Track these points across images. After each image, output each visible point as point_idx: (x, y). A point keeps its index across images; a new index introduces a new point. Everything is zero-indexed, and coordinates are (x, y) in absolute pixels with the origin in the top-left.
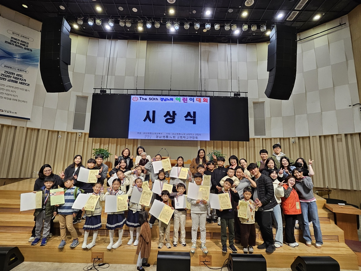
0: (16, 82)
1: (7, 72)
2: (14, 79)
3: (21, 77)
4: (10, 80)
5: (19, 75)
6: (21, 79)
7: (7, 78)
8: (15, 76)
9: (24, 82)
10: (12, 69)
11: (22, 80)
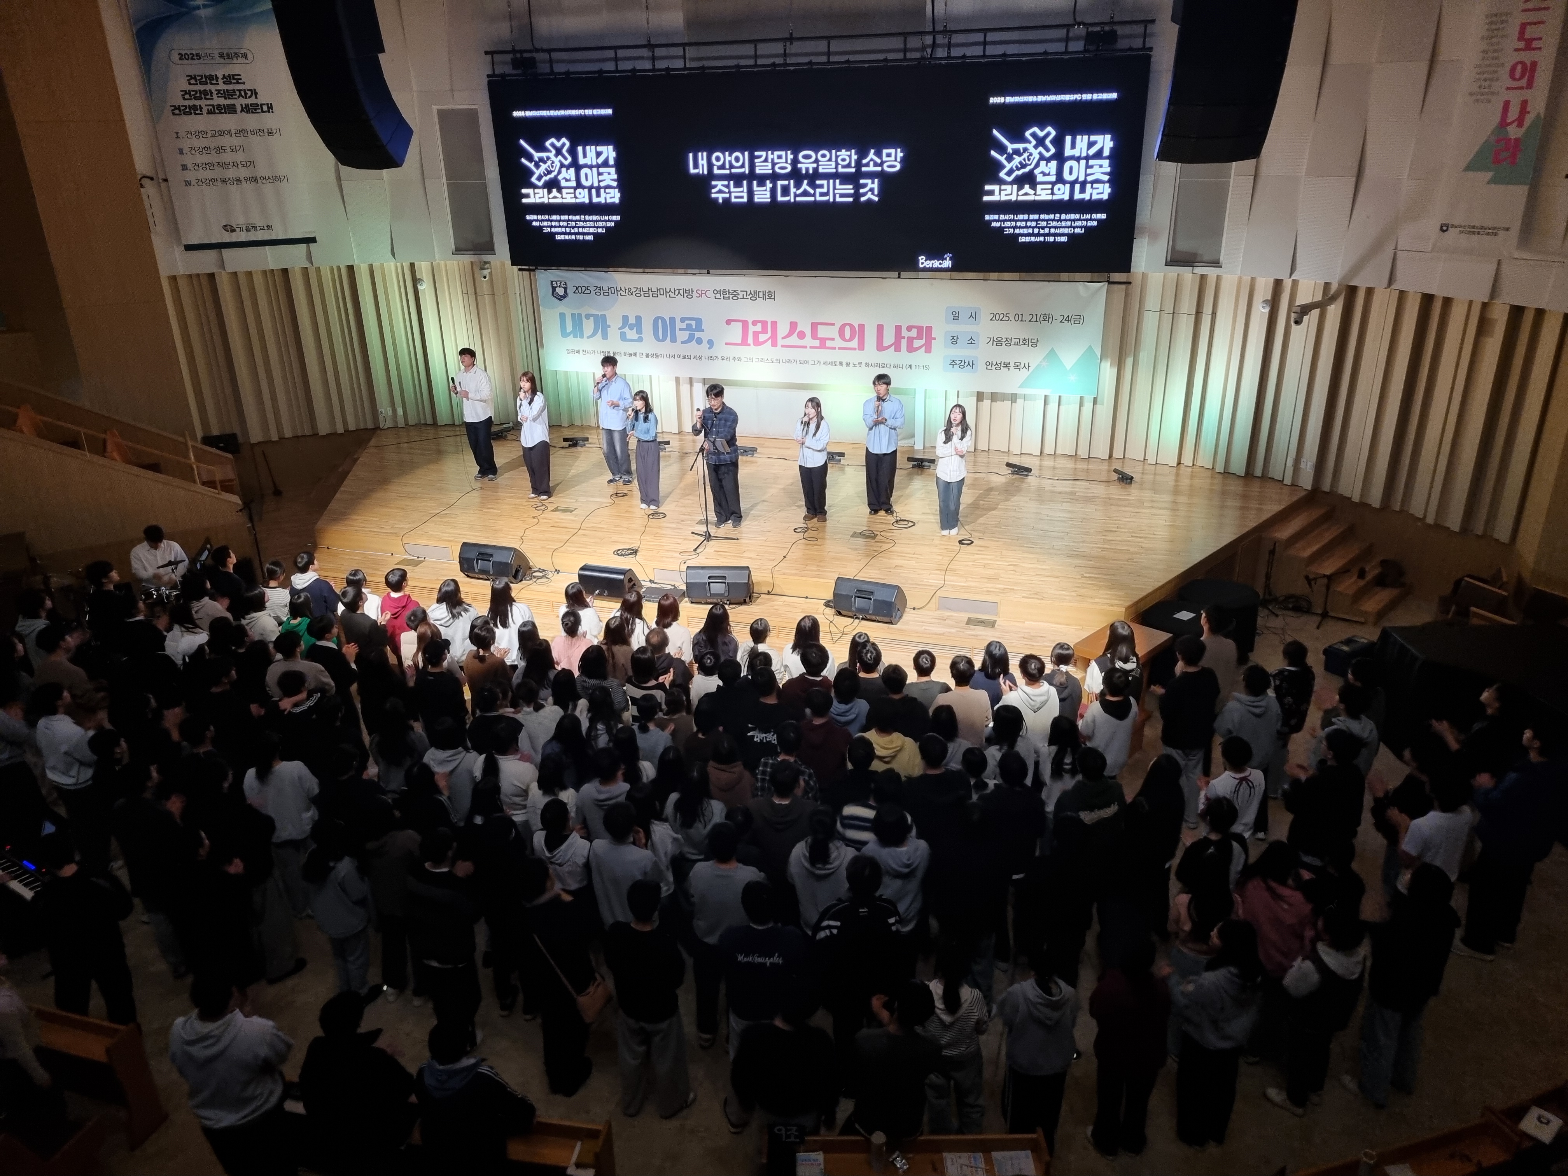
0: (231, 109)
1: (195, 78)
2: (222, 101)
3: (238, 83)
4: (213, 106)
5: (229, 76)
6: (243, 93)
7: (203, 103)
8: (222, 86)
9: (253, 100)
10: (201, 61)
11: (246, 94)
